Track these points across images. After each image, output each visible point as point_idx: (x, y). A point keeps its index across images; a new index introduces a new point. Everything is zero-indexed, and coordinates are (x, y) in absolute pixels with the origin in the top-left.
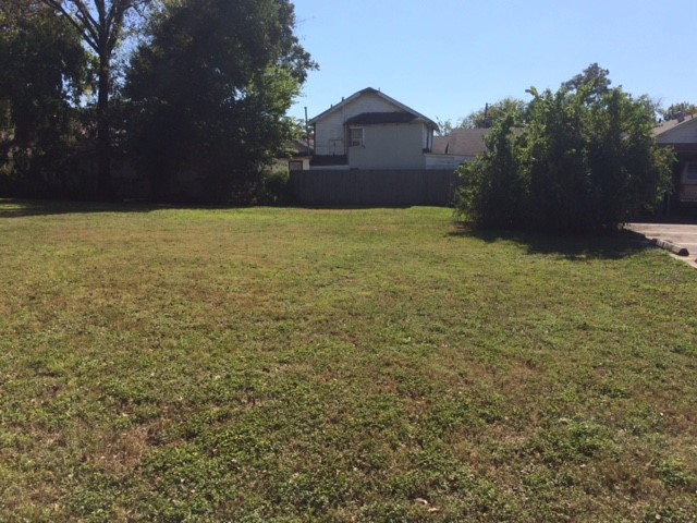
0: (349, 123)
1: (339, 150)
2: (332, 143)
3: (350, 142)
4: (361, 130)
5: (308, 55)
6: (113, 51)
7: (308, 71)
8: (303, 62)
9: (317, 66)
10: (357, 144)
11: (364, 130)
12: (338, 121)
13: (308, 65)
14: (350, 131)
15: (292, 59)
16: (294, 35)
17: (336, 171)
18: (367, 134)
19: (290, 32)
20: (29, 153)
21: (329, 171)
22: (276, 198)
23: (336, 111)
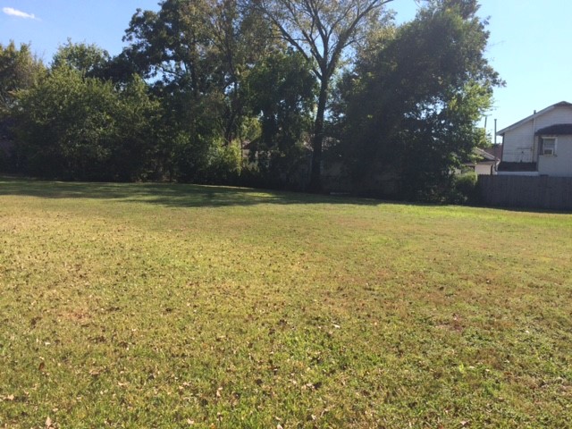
0: (540, 133)
1: (527, 158)
2: (520, 151)
3: (542, 150)
4: (554, 140)
5: (497, 74)
6: (331, 78)
7: (495, 88)
8: (490, 80)
9: (504, 83)
10: (549, 152)
11: (557, 140)
12: (528, 132)
13: (495, 82)
14: (541, 141)
15: (481, 77)
16: (483, 57)
17: (525, 177)
18: (559, 143)
19: (480, 55)
20: (269, 154)
21: (516, 176)
22: (466, 198)
23: (526, 123)
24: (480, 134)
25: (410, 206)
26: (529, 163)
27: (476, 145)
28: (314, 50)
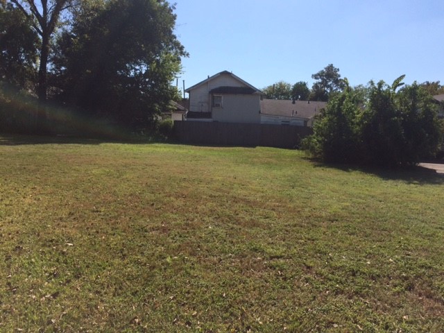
0: (213, 92)
1: (205, 109)
2: (200, 104)
3: (214, 104)
4: (220, 97)
5: (183, 47)
6: (51, 35)
7: (182, 58)
8: (179, 51)
9: (188, 55)
10: (218, 105)
11: (223, 97)
12: (205, 91)
13: (182, 53)
14: (213, 97)
15: (172, 48)
16: (173, 33)
17: (204, 122)
18: (224, 99)
19: (171, 32)
21: (199, 122)
22: (166, 138)
23: (204, 84)
24: (174, 90)
25: (126, 145)
26: (206, 113)
27: (172, 99)
28: (34, 9)
